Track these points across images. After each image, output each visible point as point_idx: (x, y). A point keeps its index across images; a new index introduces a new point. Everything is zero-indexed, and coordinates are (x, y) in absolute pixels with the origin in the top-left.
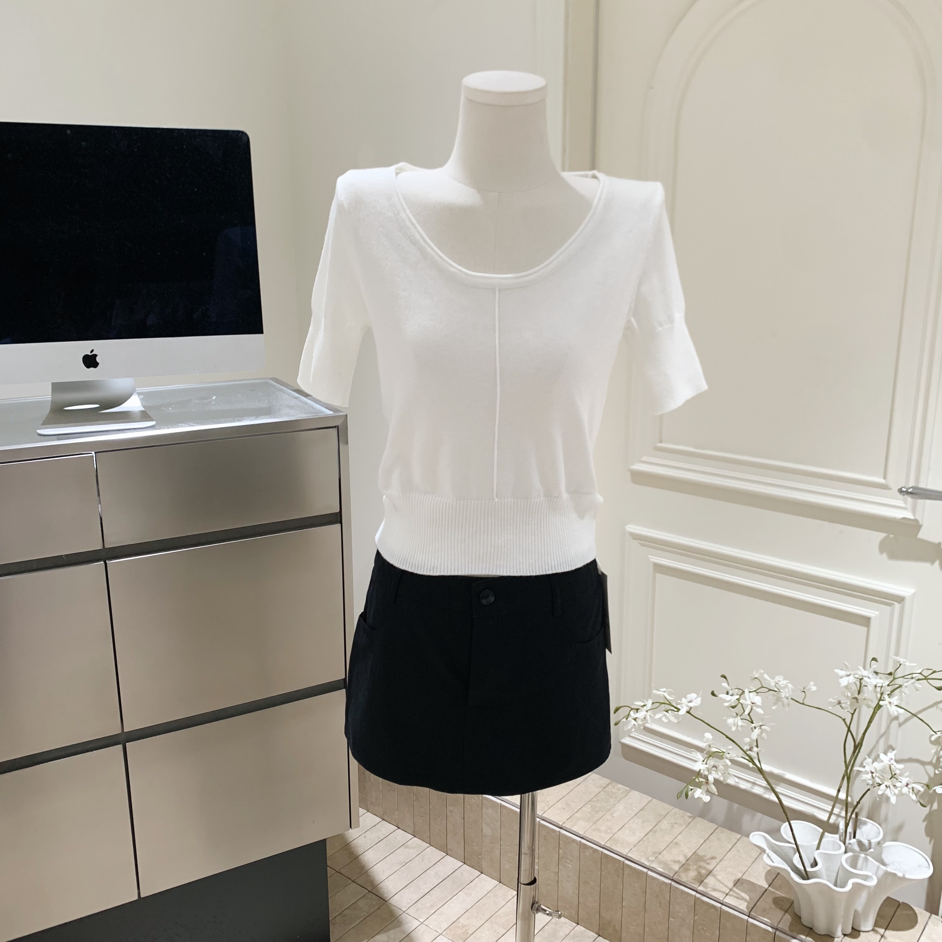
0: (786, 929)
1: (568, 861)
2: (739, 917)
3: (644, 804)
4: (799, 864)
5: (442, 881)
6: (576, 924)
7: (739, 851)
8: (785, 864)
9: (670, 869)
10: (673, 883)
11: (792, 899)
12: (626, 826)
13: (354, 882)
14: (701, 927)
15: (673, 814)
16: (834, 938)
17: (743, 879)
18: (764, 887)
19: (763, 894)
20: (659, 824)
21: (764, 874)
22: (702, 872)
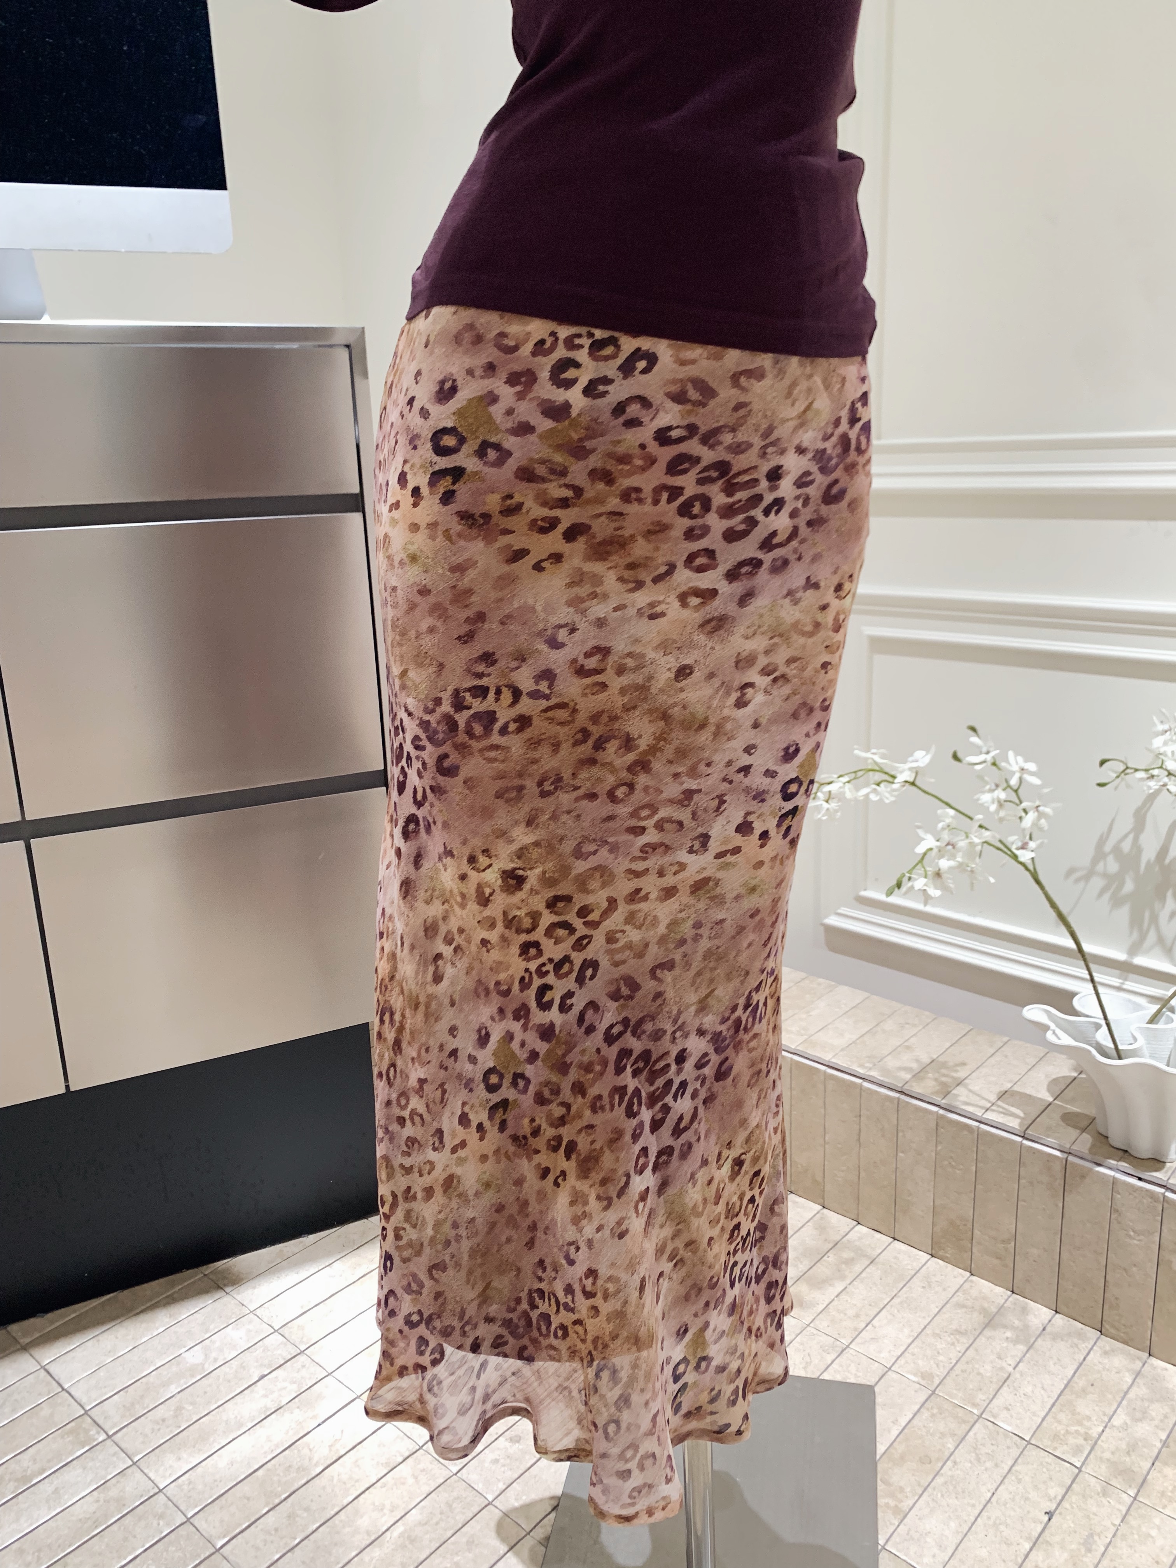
0: (1085, 1152)
2: (1007, 1138)
4: (1109, 1042)
8: (1082, 1042)
9: (896, 1079)
10: (903, 1097)
11: (1093, 1115)
14: (946, 1163)
15: (903, 1012)
16: (1164, 1162)
17: (1013, 1091)
18: (1046, 1100)
19: (1046, 1108)
20: (881, 1024)
21: (1046, 1083)
22: (947, 1082)
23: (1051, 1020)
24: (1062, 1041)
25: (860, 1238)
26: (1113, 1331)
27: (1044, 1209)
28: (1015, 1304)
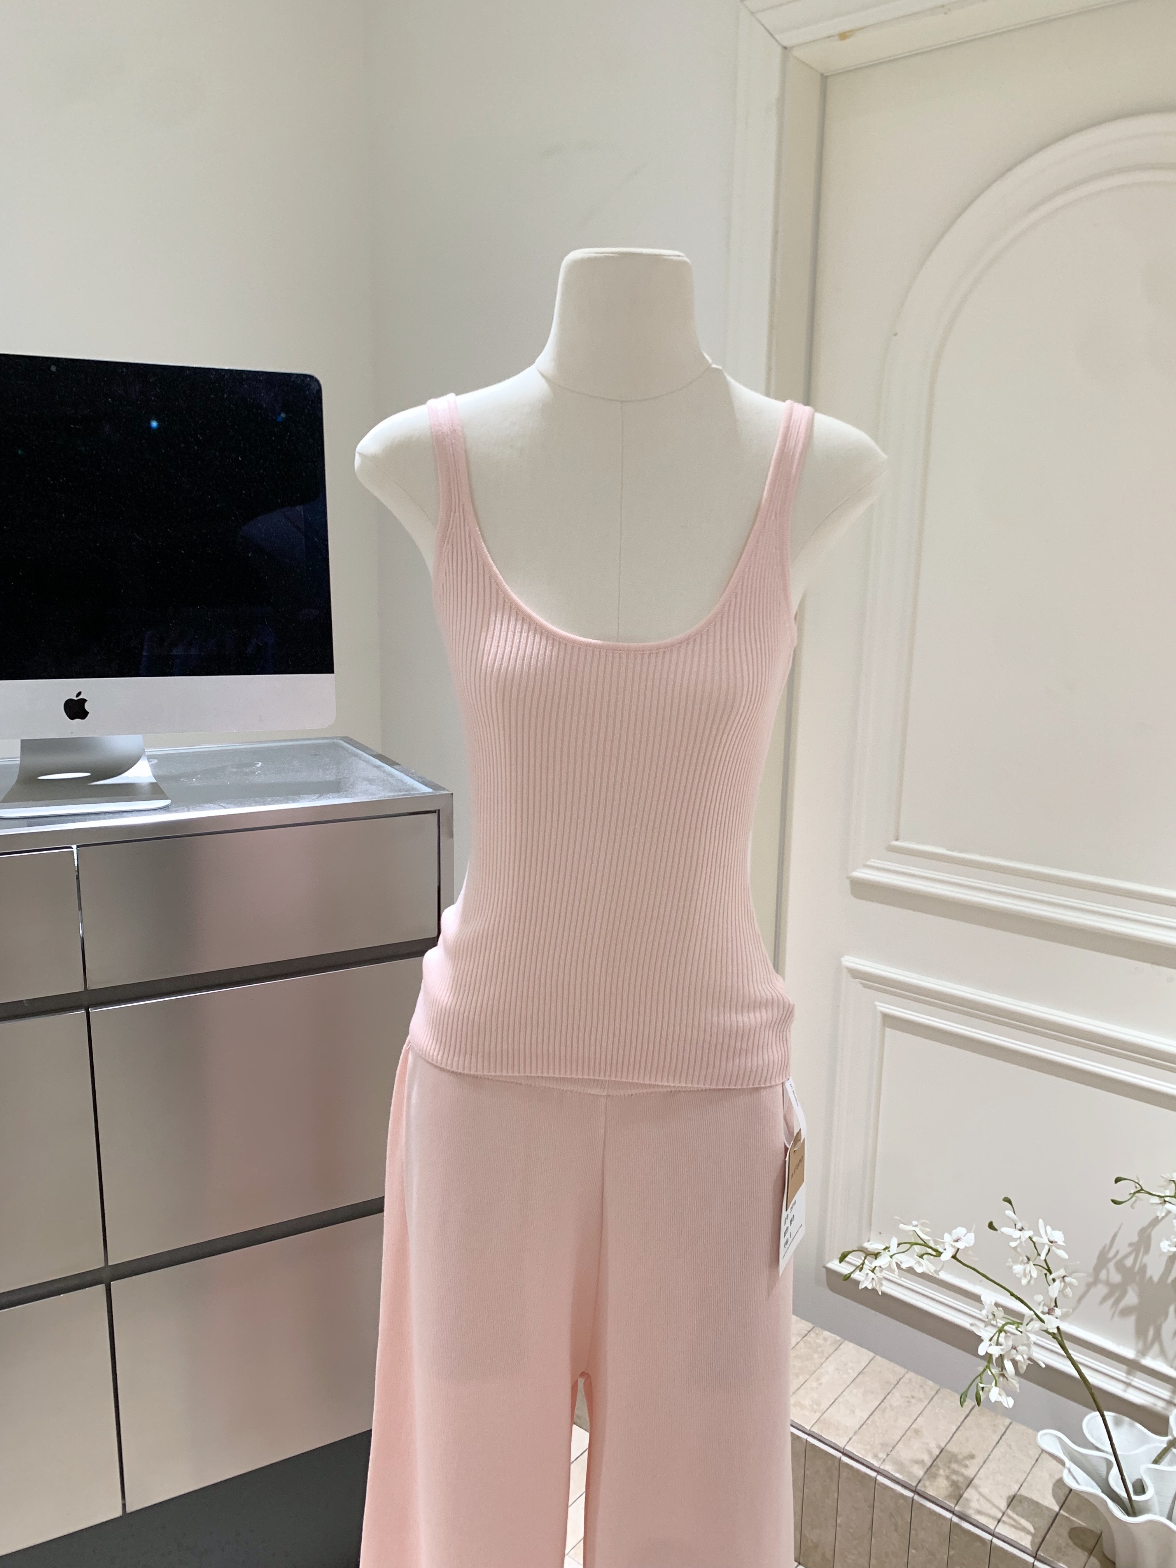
2: (1020, 1557)
3: (864, 1365)
4: (1121, 1488)
7: (1010, 1446)
8: (1094, 1483)
9: (910, 1474)
10: (916, 1497)
11: (1098, 1532)
12: (840, 1399)
15: (908, 1381)
17: (1021, 1495)
19: (1053, 1521)
20: (888, 1397)
21: (1051, 1486)
22: (958, 1481)
23: (1063, 1450)
24: (1077, 1482)
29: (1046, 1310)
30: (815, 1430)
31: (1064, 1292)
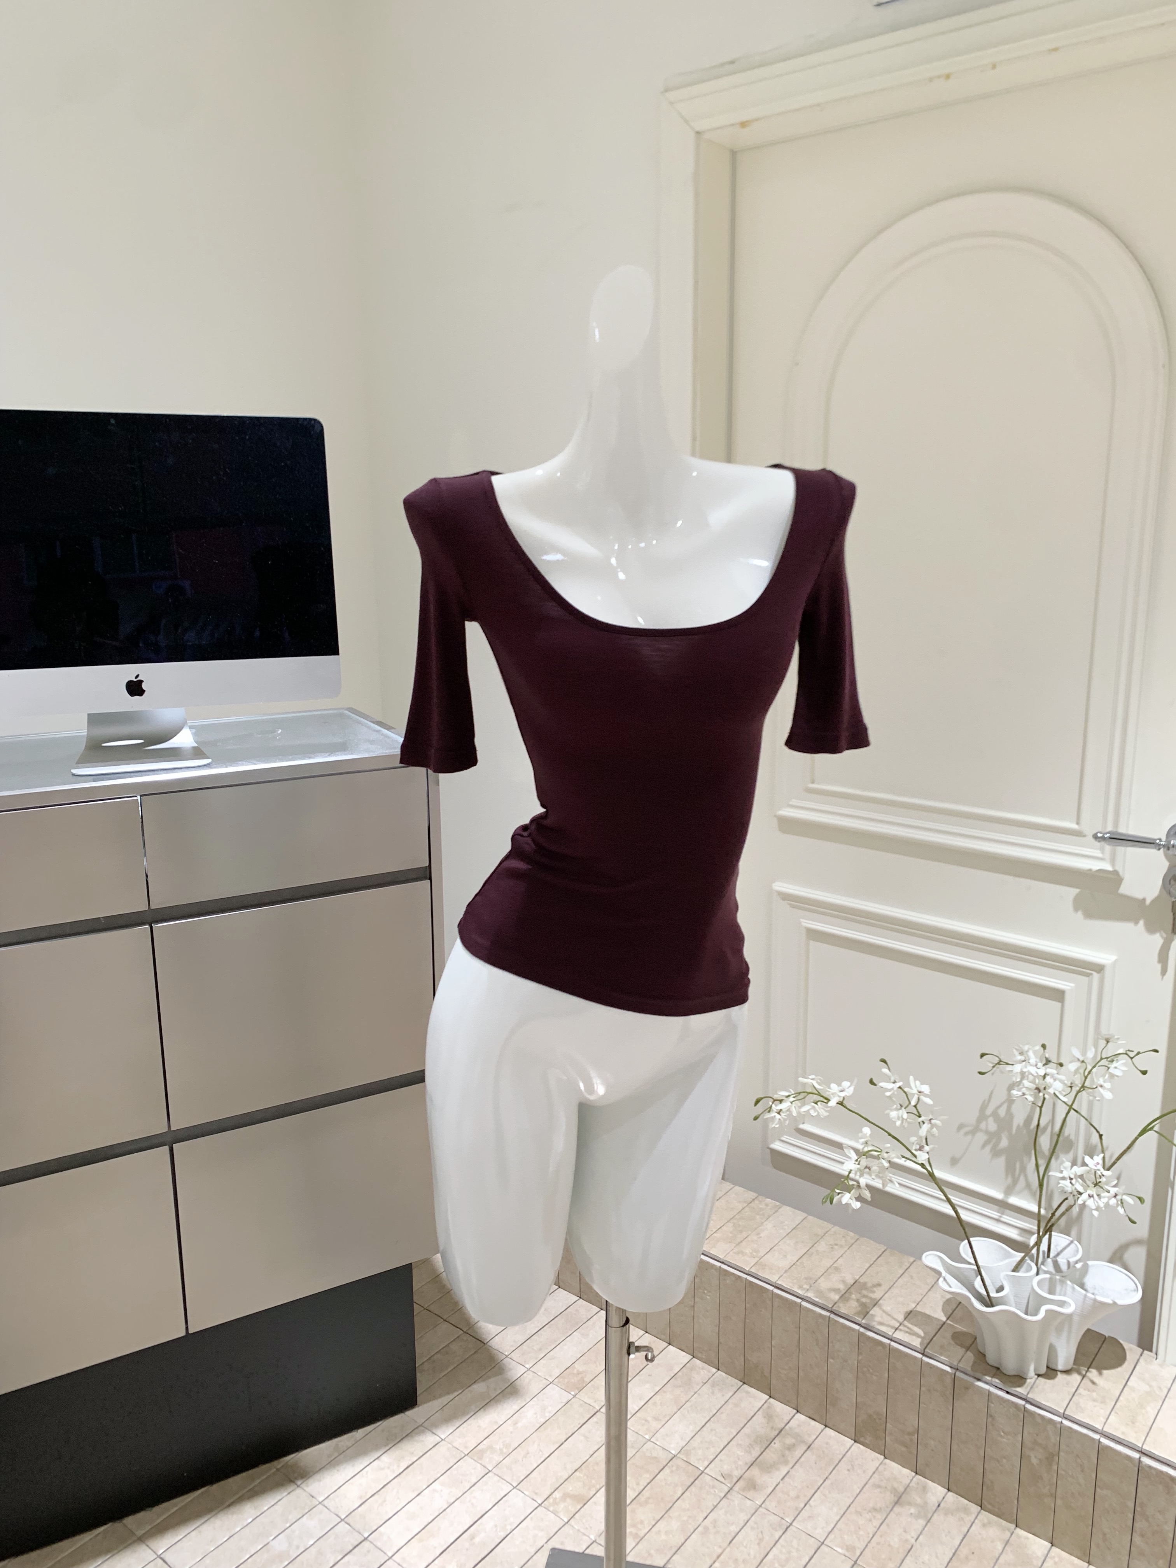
0: (969, 1369)
1: (706, 1291)
2: (912, 1355)
3: (798, 1222)
4: (982, 1289)
5: (553, 1319)
6: (717, 1370)
7: (912, 1277)
8: (965, 1289)
9: (828, 1299)
10: (832, 1316)
11: (975, 1334)
12: (775, 1248)
13: (447, 1321)
14: (865, 1370)
15: (833, 1233)
17: (916, 1311)
18: (941, 1320)
19: (941, 1328)
20: (815, 1245)
21: (941, 1303)
22: (866, 1302)
23: (943, 1266)
24: (950, 1287)
25: (799, 1426)
26: (989, 1507)
27: (939, 1411)
28: (918, 1483)
29: (918, 1147)
30: (753, 1270)
31: (931, 1131)
